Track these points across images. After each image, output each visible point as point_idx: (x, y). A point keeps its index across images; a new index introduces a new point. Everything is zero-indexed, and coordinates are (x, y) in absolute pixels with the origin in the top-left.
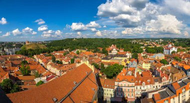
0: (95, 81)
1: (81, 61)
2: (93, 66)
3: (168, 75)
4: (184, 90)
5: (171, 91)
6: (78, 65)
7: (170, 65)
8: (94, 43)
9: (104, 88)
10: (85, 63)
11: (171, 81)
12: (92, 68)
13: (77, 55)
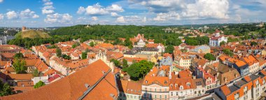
0: (115, 84)
1: (96, 56)
2: (112, 63)
3: (215, 75)
4: (237, 96)
5: (220, 97)
6: (91, 61)
7: (217, 61)
8: (113, 32)
9: (126, 94)
10: (101, 58)
11: (218, 84)
12: (111, 65)
13: (91, 48)
